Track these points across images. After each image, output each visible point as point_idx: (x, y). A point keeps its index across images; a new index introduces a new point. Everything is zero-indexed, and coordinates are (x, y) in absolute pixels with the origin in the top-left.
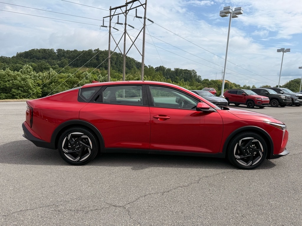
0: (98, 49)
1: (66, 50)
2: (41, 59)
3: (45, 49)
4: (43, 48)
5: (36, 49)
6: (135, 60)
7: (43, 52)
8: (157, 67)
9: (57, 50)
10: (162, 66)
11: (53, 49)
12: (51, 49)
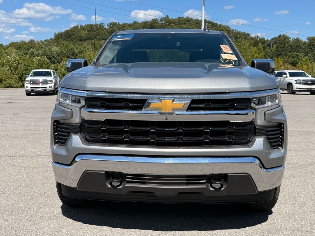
0: (167, 16)
1: (121, 23)
2: (85, 40)
3: (92, 25)
4: (89, 24)
5: (80, 26)
6: (232, 28)
7: (89, 29)
8: (275, 38)
9: (108, 25)
10: (284, 35)
11: (103, 24)
12: (100, 24)
